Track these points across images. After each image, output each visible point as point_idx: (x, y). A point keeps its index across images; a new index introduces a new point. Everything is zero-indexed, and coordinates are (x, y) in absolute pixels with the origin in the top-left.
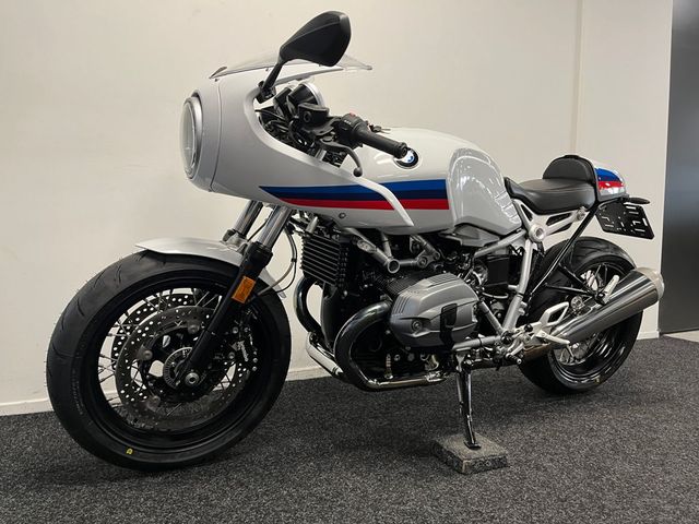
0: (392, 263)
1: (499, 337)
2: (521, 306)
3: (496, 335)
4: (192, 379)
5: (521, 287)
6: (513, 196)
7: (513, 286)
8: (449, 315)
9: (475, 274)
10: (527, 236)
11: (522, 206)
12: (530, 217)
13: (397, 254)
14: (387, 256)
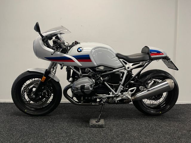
0: (80, 75)
1: (114, 95)
2: (122, 88)
4: (33, 97)
5: (122, 82)
7: (120, 82)
8: (83, 87)
9: (101, 78)
10: (125, 69)
11: (123, 61)
12: (126, 64)
13: (83, 73)
14: (80, 73)
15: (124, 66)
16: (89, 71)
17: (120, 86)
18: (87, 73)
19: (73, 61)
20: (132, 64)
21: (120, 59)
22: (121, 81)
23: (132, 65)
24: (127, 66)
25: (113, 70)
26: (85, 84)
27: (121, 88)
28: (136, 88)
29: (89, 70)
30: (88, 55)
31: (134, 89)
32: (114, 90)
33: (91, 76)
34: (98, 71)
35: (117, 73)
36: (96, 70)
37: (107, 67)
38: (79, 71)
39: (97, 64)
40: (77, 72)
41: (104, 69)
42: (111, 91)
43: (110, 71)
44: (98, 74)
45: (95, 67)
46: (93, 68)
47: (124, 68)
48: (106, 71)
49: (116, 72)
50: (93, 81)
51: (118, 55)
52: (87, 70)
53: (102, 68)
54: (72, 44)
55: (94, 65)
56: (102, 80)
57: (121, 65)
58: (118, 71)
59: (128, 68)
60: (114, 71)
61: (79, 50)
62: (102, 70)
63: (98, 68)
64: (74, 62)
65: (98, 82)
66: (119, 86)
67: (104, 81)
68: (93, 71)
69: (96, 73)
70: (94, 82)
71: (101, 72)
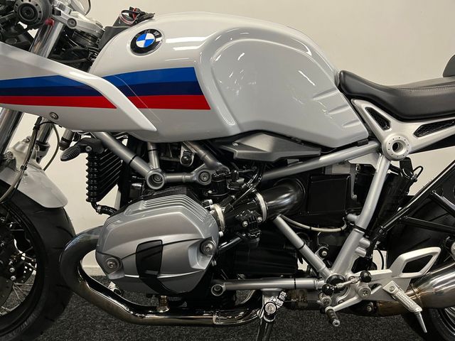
0: (153, 177)
1: (322, 282)
2: (361, 245)
3: (319, 278)
6: (350, 95)
7: (352, 217)
8: (150, 257)
9: (260, 197)
10: (379, 150)
11: (370, 111)
12: (384, 124)
13: (166, 167)
14: (150, 168)
15: (373, 137)
16: (199, 160)
17: (355, 235)
18: (189, 170)
19: (106, 103)
20: (416, 126)
21: (357, 102)
22: (358, 212)
23: (419, 133)
24: (389, 137)
25: (317, 157)
26: (165, 239)
27: (355, 244)
28: (437, 250)
29: (197, 156)
30: (190, 72)
31: (428, 257)
32: (320, 255)
33: (208, 187)
34: (242, 163)
35: (336, 170)
36: (232, 154)
37: (289, 138)
38: (147, 160)
39: (242, 121)
40: (138, 164)
41: (276, 148)
42: (302, 256)
43: (305, 159)
44: (241, 176)
45: (230, 140)
46: (218, 146)
47: (373, 145)
48: (282, 163)
49: (331, 165)
50: (216, 215)
51: (349, 81)
52: (189, 153)
53: (262, 144)
54: (116, 24)
55: (225, 128)
56: (263, 206)
57: (358, 129)
58: (343, 163)
59: (396, 147)
60: (324, 159)
61: (141, 44)
62: (266, 155)
63: (241, 146)
64: (115, 108)
65: (241, 222)
66: (344, 235)
67: (273, 211)
68: (218, 158)
69: (232, 169)
70: (221, 218)
71: (259, 164)
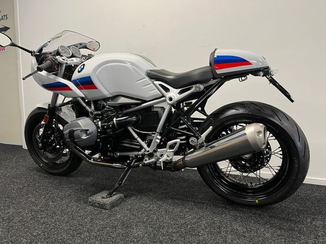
0: (91, 112)
8: (71, 134)
11: (160, 85)
15: (163, 96)
17: (156, 134)
20: (179, 90)
21: (155, 82)
26: (75, 129)
27: (156, 139)
28: (179, 140)
30: (89, 77)
31: (176, 143)
32: (145, 143)
40: (87, 108)
47: (163, 99)
56: (115, 122)
61: (80, 69)
64: (72, 90)
70: (100, 125)
